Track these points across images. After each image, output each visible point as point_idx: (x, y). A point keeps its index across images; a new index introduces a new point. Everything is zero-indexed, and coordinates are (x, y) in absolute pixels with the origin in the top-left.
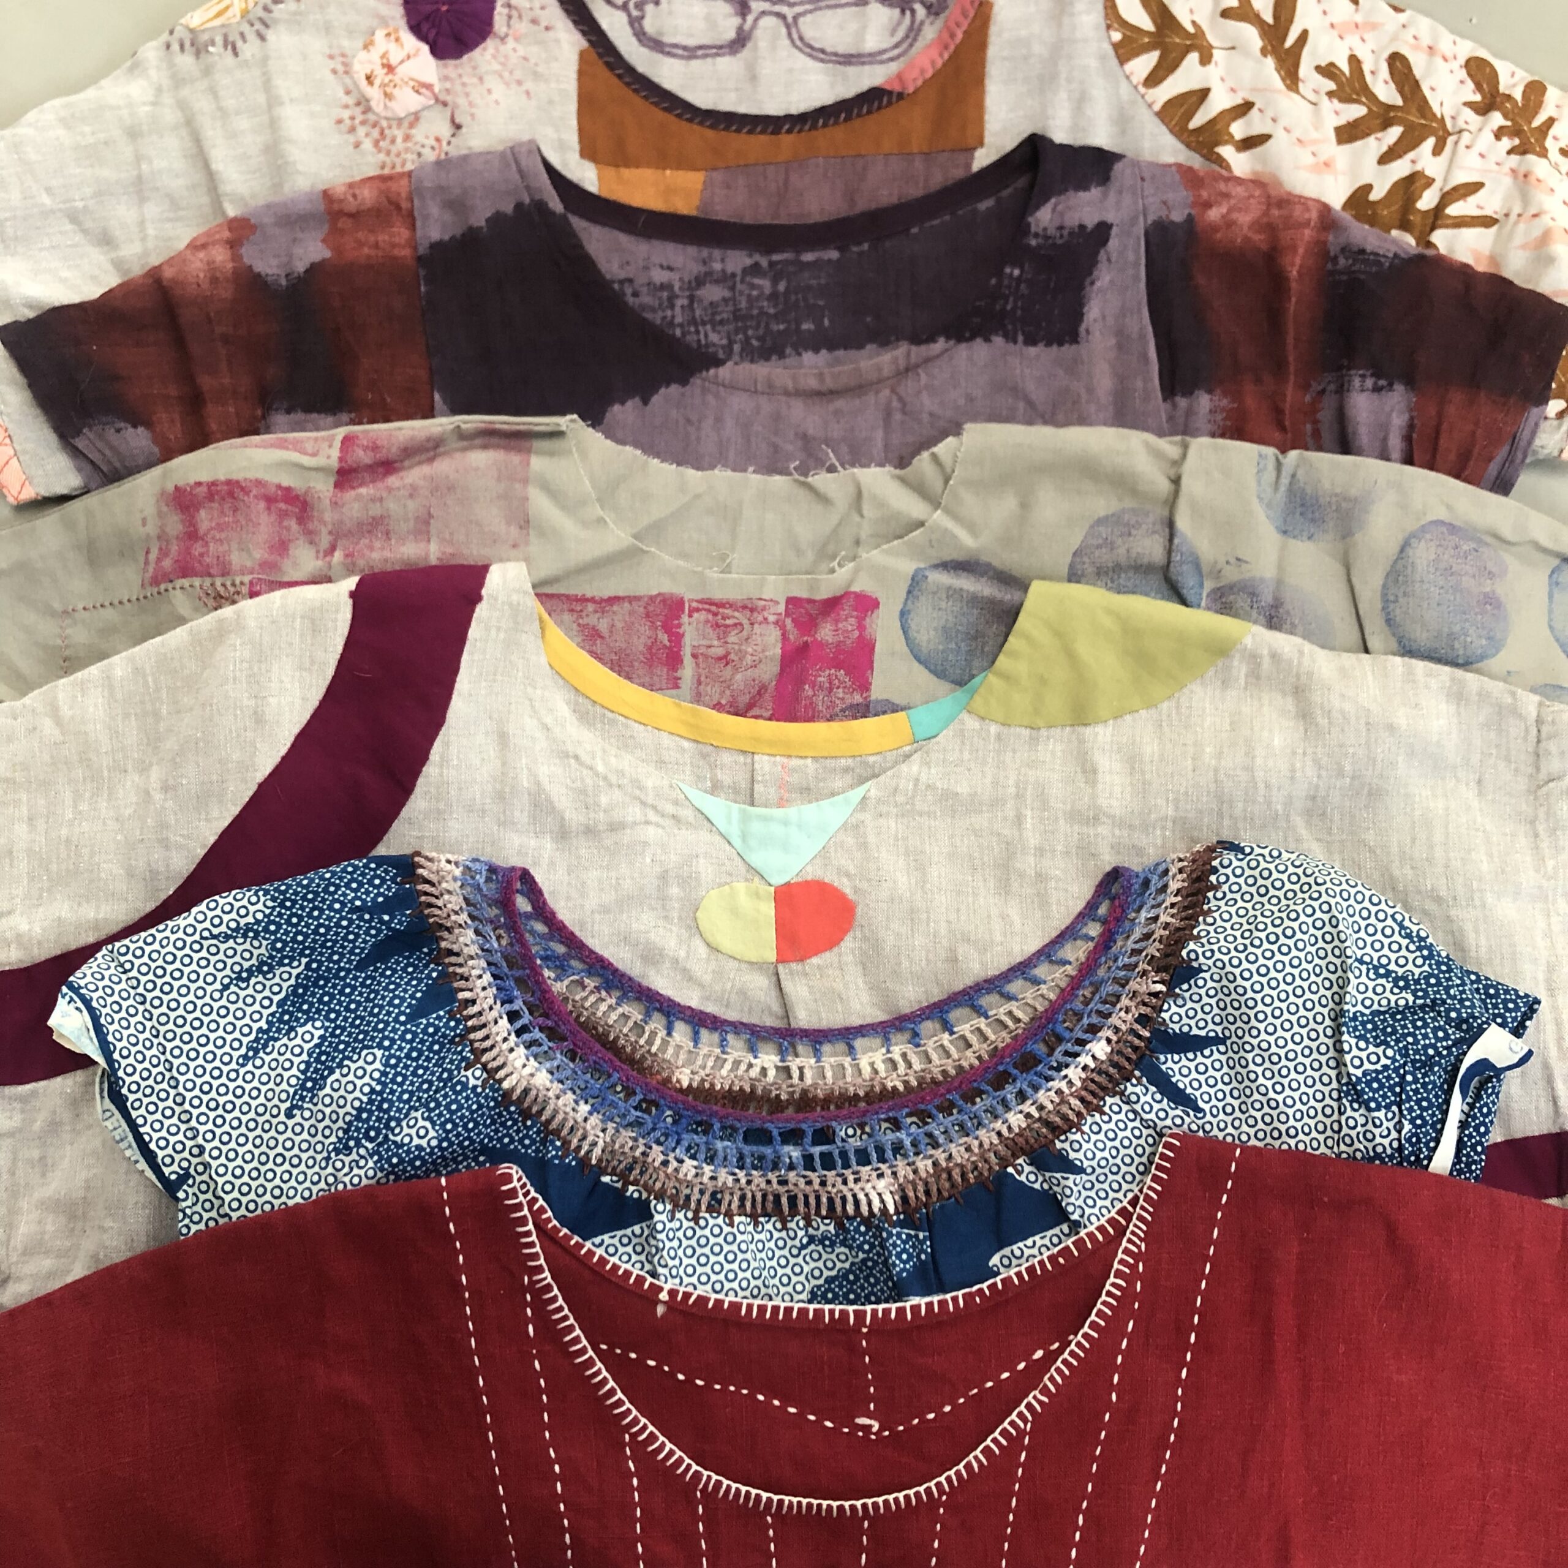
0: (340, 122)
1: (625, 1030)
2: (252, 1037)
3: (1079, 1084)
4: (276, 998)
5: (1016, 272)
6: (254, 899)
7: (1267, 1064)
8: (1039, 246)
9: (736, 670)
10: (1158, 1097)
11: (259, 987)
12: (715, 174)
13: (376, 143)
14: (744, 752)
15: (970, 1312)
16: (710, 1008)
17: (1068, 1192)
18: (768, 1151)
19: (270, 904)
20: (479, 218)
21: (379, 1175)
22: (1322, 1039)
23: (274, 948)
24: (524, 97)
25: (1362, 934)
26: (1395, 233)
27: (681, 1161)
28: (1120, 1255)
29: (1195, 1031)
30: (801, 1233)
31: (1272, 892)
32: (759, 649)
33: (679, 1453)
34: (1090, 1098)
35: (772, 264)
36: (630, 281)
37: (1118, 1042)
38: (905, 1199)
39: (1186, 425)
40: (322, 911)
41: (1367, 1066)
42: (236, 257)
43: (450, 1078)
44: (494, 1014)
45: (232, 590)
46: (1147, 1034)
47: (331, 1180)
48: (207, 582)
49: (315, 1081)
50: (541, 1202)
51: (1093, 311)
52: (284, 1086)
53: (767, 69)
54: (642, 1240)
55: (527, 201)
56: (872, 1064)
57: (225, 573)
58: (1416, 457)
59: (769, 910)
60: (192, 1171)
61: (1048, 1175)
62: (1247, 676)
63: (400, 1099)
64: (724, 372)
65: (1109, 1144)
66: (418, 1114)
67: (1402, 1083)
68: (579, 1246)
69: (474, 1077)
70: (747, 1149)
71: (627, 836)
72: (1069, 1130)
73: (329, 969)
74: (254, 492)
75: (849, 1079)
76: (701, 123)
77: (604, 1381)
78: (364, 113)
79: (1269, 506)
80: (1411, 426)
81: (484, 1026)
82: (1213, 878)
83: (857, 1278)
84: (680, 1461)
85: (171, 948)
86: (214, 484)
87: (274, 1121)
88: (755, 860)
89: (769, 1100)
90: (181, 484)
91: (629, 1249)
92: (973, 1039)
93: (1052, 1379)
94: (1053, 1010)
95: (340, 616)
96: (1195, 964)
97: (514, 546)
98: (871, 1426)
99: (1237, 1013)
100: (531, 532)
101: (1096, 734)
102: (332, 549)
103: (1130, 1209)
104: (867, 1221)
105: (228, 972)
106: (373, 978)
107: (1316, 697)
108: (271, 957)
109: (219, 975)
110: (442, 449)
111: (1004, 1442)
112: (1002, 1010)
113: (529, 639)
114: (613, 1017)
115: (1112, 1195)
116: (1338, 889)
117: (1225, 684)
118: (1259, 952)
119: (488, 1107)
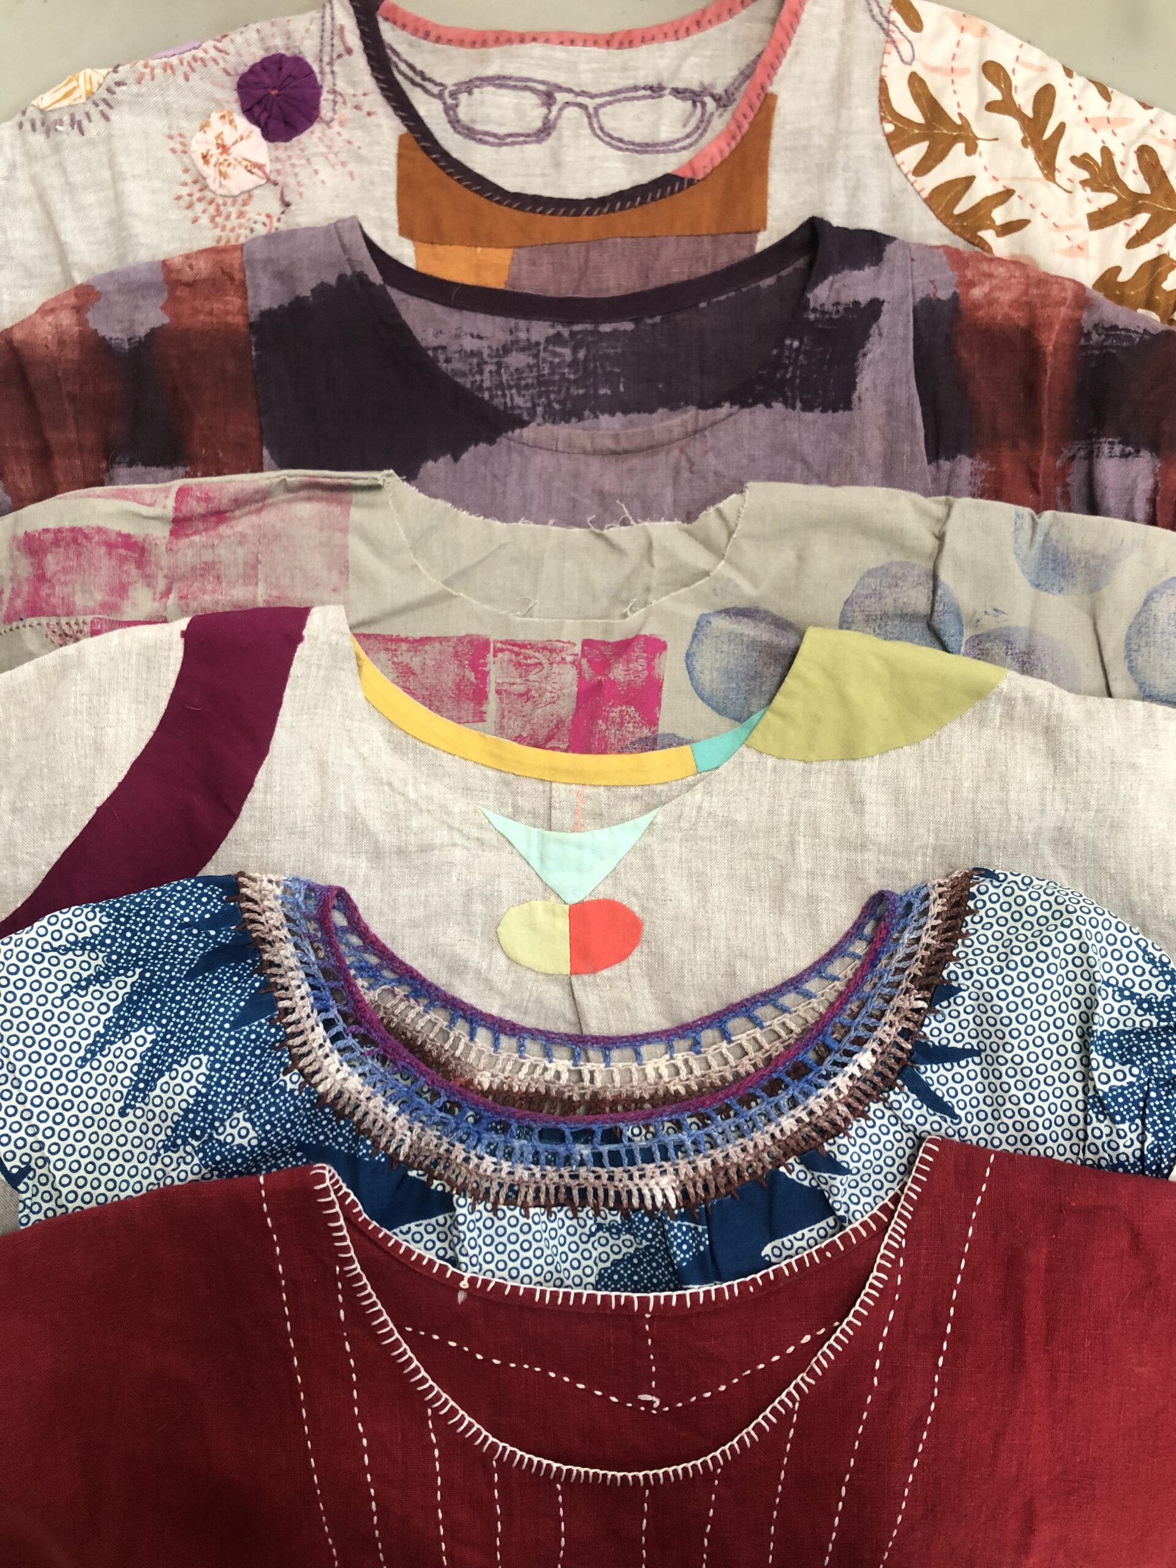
0: (179, 198)
1: (432, 1036)
2: (90, 1040)
3: (846, 1092)
4: (113, 1005)
5: (796, 344)
6: (91, 915)
7: (1019, 1077)
8: (816, 319)
9: (536, 705)
10: (918, 1104)
11: (97, 995)
12: (522, 252)
13: (212, 219)
14: (542, 781)
15: (744, 1301)
16: (509, 1015)
17: (835, 1191)
18: (561, 1149)
19: (105, 919)
20: (305, 290)
21: (204, 1171)
22: (1070, 1054)
23: (109, 960)
24: (348, 179)
25: (1109, 959)
26: (1140, 311)
27: (481, 1158)
28: (882, 1251)
29: (953, 1044)
30: (590, 1222)
31: (1026, 918)
32: (557, 686)
33: (477, 1426)
34: (856, 1104)
35: (573, 334)
36: (444, 348)
37: (882, 1053)
38: (685, 1193)
39: (949, 487)
40: (153, 926)
41: (1113, 1082)
42: (82, 322)
43: (270, 1082)
44: (311, 1022)
45: (75, 628)
46: (909, 1047)
47: (160, 1174)
48: (53, 621)
49: (146, 1082)
50: (352, 1197)
51: (865, 381)
52: (118, 1087)
53: (569, 156)
54: (445, 1229)
55: (349, 273)
56: (657, 1070)
57: (68, 614)
58: (1159, 518)
59: (563, 925)
60: (33, 1165)
61: (816, 1174)
62: (1001, 716)
63: (224, 1101)
64: (528, 433)
65: (873, 1147)
66: (240, 1115)
67: (1146, 1098)
68: (387, 1238)
69: (291, 1081)
70: (542, 1147)
71: (435, 857)
72: (837, 1135)
73: (161, 978)
74: (96, 538)
75: (635, 1083)
76: (509, 205)
77: (409, 1361)
78: (201, 190)
79: (1024, 561)
80: (1155, 490)
81: (302, 1032)
82: (971, 904)
83: (641, 1262)
84: (478, 1433)
85: (14, 960)
86: (59, 530)
87: (109, 1119)
88: (552, 879)
89: (562, 1100)
90: (30, 530)
91: (434, 1237)
92: (750, 1048)
93: (818, 1362)
94: (823, 1022)
95: (172, 654)
96: (955, 984)
97: (334, 590)
98: (652, 1402)
99: (992, 1030)
100: (351, 577)
101: (864, 768)
102: (167, 593)
103: (892, 1206)
104: (650, 1214)
105: (68, 981)
106: (202, 987)
107: (1066, 738)
108: (108, 968)
109: (60, 984)
110: (270, 501)
111: (774, 1420)
112: (775, 1021)
113: (347, 675)
114: (421, 1023)
115: (874, 1193)
116: (1087, 917)
117: (982, 723)
118: (1014, 974)
119: (305, 1109)
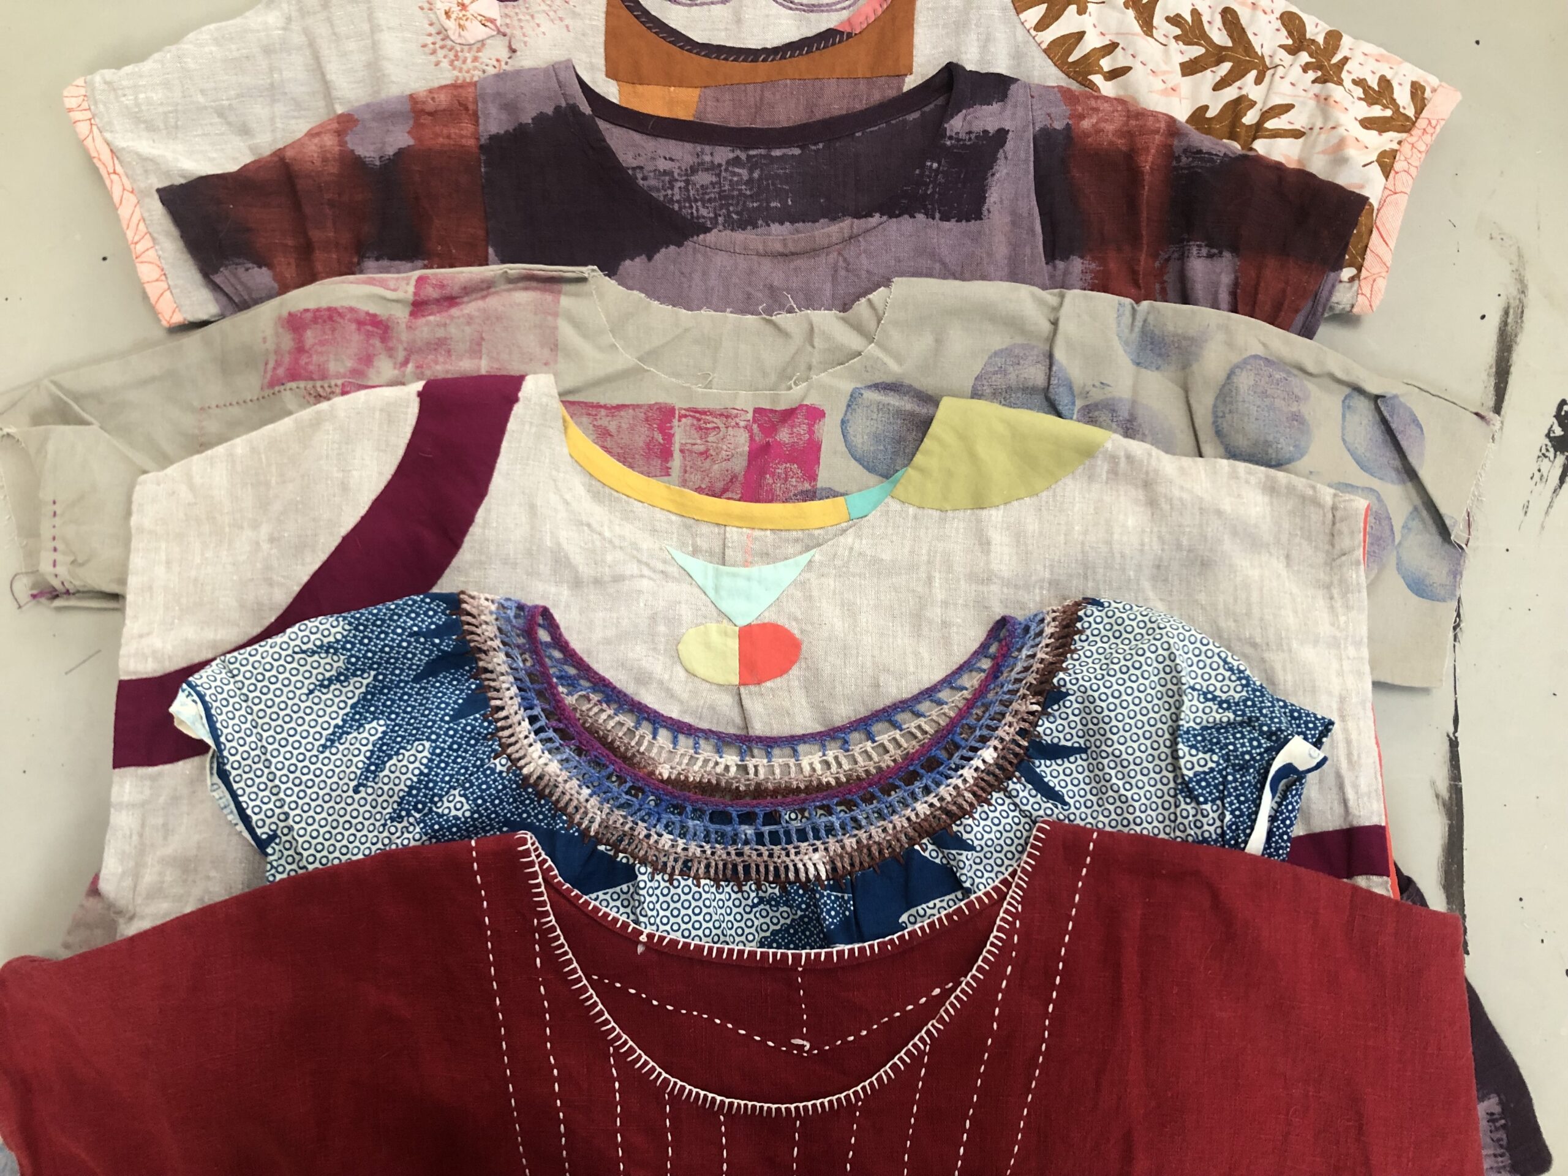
0: (424, 46)
1: (620, 734)
2: (330, 731)
3: (971, 781)
4: (350, 702)
5: (935, 165)
6: (335, 624)
7: (1119, 768)
8: (952, 145)
9: (714, 461)
10: (1034, 792)
11: (337, 693)
12: (708, 91)
13: (452, 63)
14: (718, 524)
15: (883, 957)
16: (687, 719)
17: (962, 865)
18: (728, 829)
19: (347, 627)
20: (527, 119)
21: (424, 838)
22: (1162, 749)
23: (349, 662)
24: (565, 30)
25: (1194, 668)
26: (1225, 141)
27: (660, 835)
28: (1001, 914)
29: (1063, 743)
30: (753, 895)
31: (1125, 635)
32: (732, 447)
33: (652, 1063)
34: (980, 792)
35: (749, 157)
36: (641, 168)
37: (1003, 749)
38: (834, 869)
39: (1063, 282)
40: (387, 634)
41: (1197, 768)
42: (342, 143)
43: (482, 765)
44: (519, 717)
45: (328, 390)
46: (1026, 744)
47: (386, 841)
48: (310, 384)
49: (377, 765)
50: (550, 862)
51: (993, 196)
52: (353, 768)
53: (748, 14)
54: (628, 896)
55: (564, 104)
56: (811, 764)
57: (324, 377)
58: (1240, 307)
59: (734, 644)
60: (279, 832)
61: (946, 851)
62: (1108, 472)
63: (442, 781)
64: (710, 237)
65: (994, 828)
66: (456, 792)
67: (1225, 782)
68: (578, 897)
69: (500, 764)
70: (712, 827)
71: (626, 586)
72: (963, 817)
73: (392, 681)
74: (349, 316)
75: (793, 775)
76: (698, 54)
77: (595, 1004)
78: (443, 40)
79: (1126, 343)
80: (1236, 284)
81: (510, 726)
82: (1079, 625)
83: (796, 932)
84: (653, 1069)
85: (269, 659)
86: (318, 310)
87: (344, 795)
88: (724, 606)
89: (730, 790)
90: (293, 310)
91: (618, 903)
92: (890, 747)
93: (947, 1011)
94: (953, 723)
95: (410, 410)
96: (1064, 690)
97: (546, 364)
98: (804, 1046)
99: (1095, 728)
100: (559, 353)
101: (991, 516)
102: (406, 362)
103: (1010, 879)
104: (803, 886)
105: (313, 680)
106: (425, 688)
107: (1161, 489)
108: (347, 669)
109: (306, 682)
110: (493, 290)
111: (908, 1061)
112: (913, 724)
113: (555, 433)
114: (611, 723)
115: (996, 869)
116: (1176, 632)
117: (1091, 478)
118: (1113, 680)
119: (511, 788)
